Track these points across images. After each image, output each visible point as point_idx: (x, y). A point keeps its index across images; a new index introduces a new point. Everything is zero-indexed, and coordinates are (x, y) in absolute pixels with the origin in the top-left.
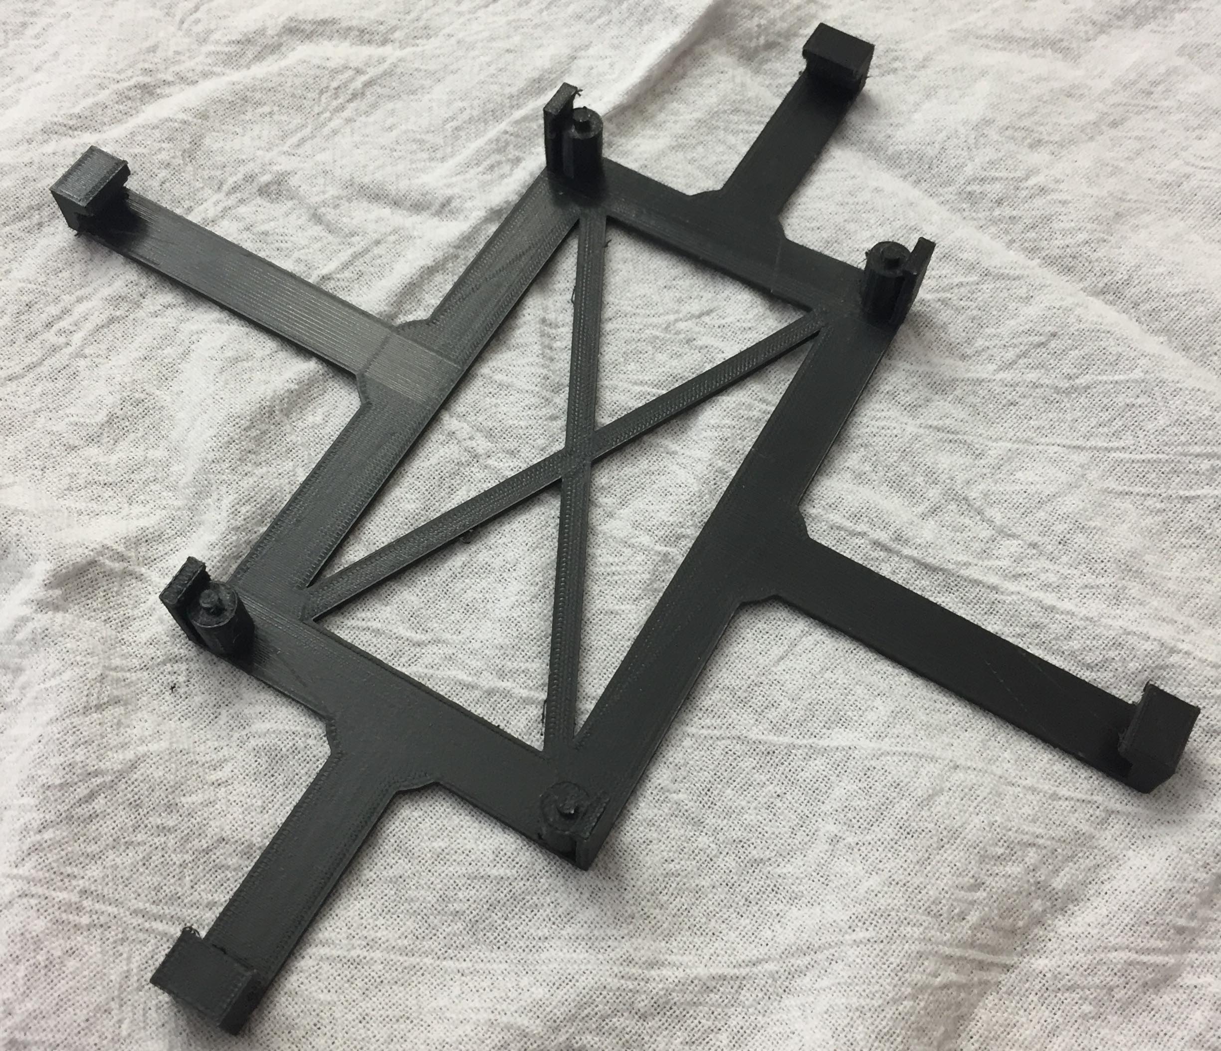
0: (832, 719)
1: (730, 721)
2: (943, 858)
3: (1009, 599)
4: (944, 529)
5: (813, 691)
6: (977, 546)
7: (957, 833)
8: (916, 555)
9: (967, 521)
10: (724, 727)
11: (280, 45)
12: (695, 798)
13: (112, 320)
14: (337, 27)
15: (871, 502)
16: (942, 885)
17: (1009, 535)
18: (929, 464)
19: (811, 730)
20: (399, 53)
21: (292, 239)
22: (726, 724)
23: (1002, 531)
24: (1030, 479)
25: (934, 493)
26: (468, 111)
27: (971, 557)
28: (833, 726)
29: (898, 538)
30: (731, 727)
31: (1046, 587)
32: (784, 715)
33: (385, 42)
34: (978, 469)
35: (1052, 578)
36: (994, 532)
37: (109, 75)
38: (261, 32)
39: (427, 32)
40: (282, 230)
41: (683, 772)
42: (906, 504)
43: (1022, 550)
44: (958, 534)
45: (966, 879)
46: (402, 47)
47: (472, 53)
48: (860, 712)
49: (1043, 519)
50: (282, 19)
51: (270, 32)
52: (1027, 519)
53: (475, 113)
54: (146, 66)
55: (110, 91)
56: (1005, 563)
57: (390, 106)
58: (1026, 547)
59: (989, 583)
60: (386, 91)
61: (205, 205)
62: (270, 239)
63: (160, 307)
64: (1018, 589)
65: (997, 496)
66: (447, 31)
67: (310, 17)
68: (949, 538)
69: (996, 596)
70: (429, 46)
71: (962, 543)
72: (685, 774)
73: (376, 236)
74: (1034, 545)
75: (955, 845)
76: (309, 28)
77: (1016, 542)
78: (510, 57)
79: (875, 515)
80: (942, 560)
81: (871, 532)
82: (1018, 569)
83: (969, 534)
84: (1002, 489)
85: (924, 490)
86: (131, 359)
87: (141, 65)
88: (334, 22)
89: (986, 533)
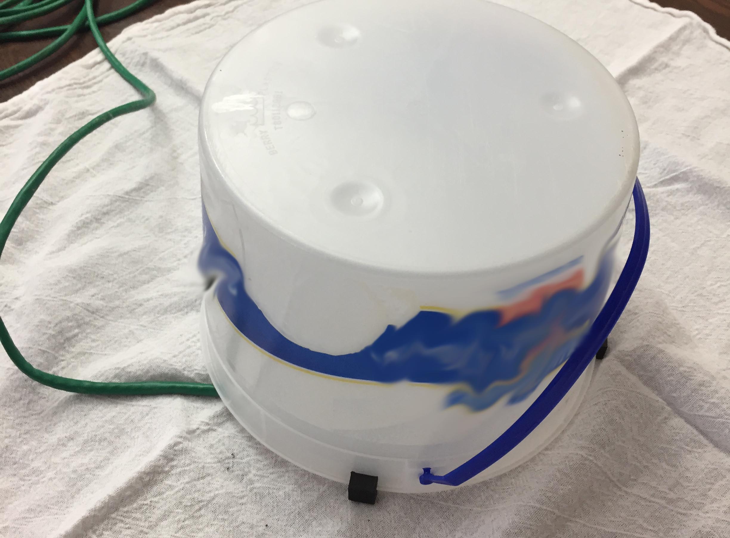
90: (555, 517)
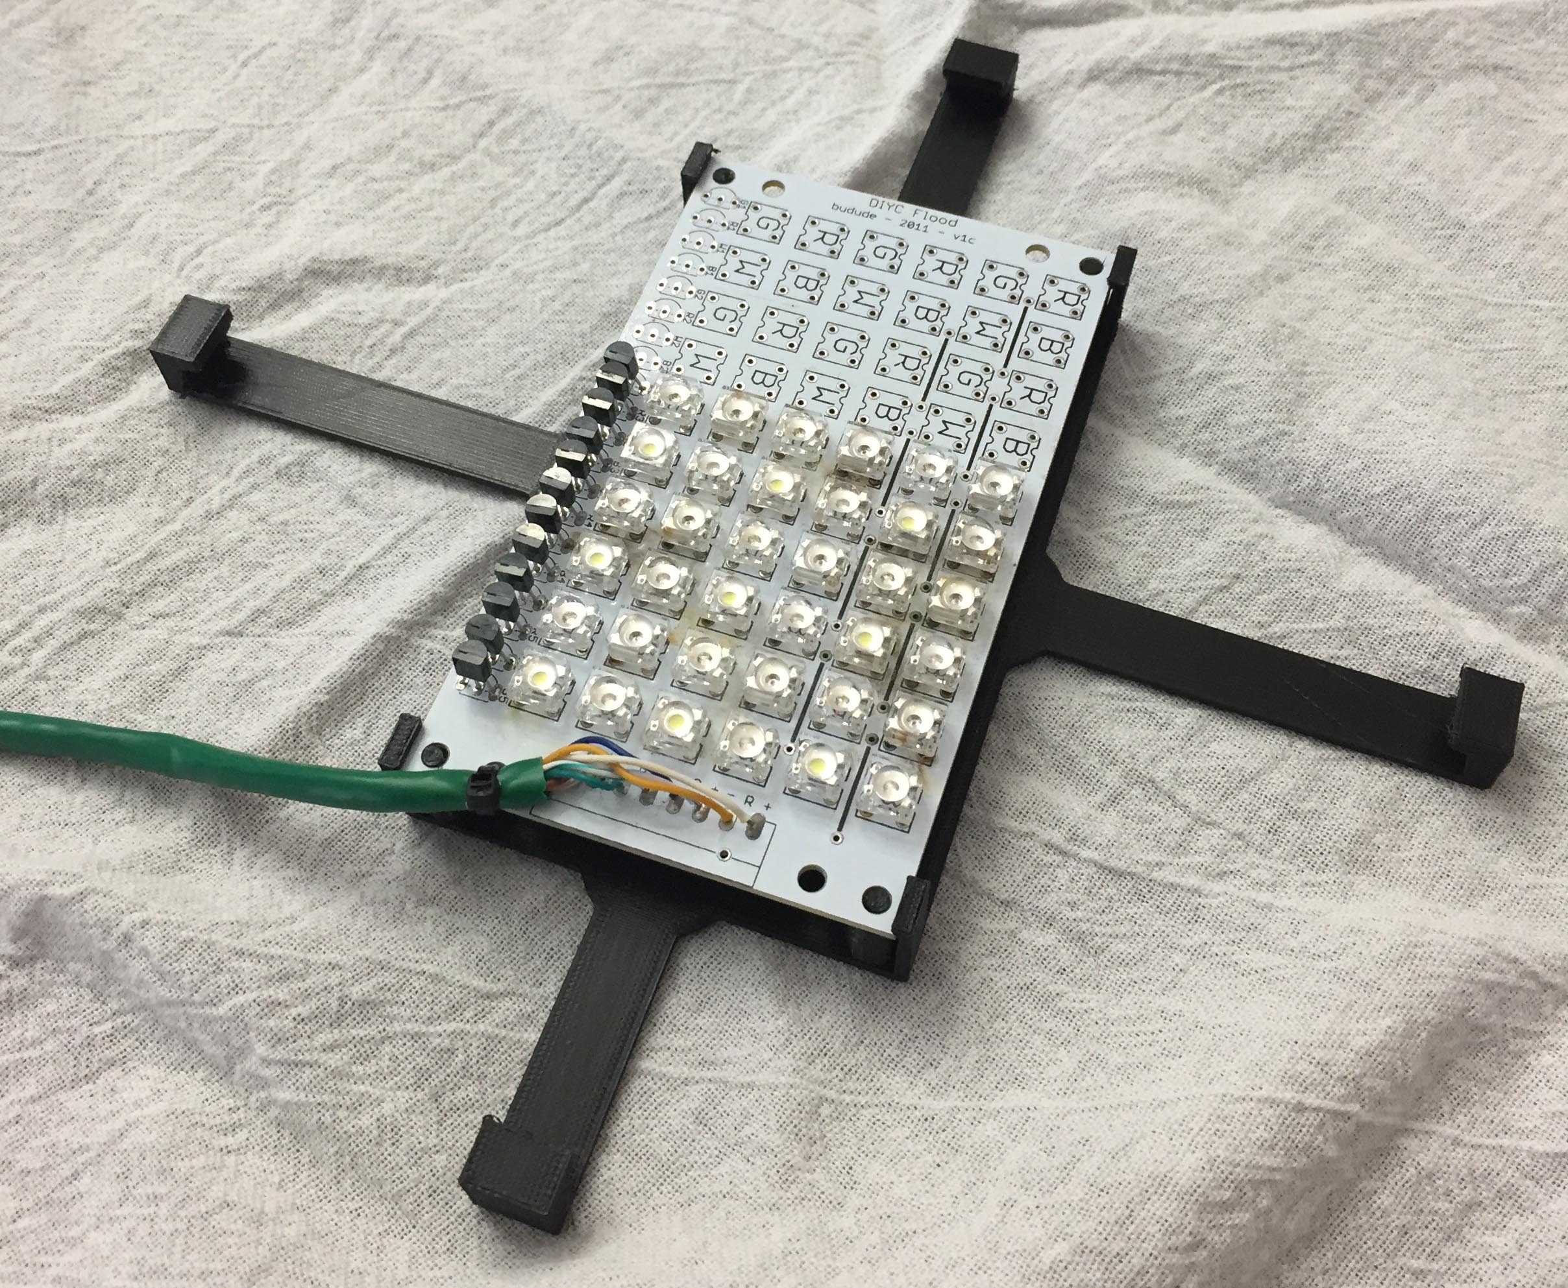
0: (1006, 1079)
1: (878, 1085)
2: (1150, 1214)
3: (1215, 902)
4: (1129, 820)
5: (981, 1046)
6: (1170, 839)
7: (1167, 1180)
8: (1097, 858)
9: (1156, 809)
10: (871, 1092)
11: (301, 291)
12: (834, 1178)
13: (84, 635)
14: (369, 266)
15: (1038, 794)
16: (1150, 1248)
17: (1209, 824)
18: (1103, 741)
19: (980, 1092)
20: (444, 293)
21: (318, 527)
22: (874, 1089)
23: (1199, 818)
24: (1228, 752)
25: (1112, 777)
26: (532, 356)
27: (1164, 855)
28: (1008, 1087)
29: (1073, 838)
30: (879, 1093)
31: (1258, 884)
32: (946, 1076)
33: (427, 279)
34: (1165, 743)
35: (1265, 875)
36: (1189, 820)
37: (91, 343)
38: (279, 276)
39: (478, 264)
40: (305, 518)
41: (818, 1148)
42: (1080, 793)
43: (1225, 842)
44: (1146, 826)
45: (1181, 1238)
46: (447, 284)
47: (531, 286)
48: (1040, 1069)
49: (1247, 802)
50: (303, 261)
51: (289, 276)
52: (1228, 803)
53: (540, 358)
54: (136, 327)
55: (95, 362)
56: (1207, 859)
57: (436, 356)
58: (1229, 837)
59: (1189, 886)
60: (429, 340)
61: (209, 493)
62: (290, 529)
63: (148, 618)
64: (1225, 889)
65: (1190, 775)
66: (500, 260)
67: (336, 257)
68: (1136, 832)
69: (1199, 900)
70: (479, 280)
71: (1151, 837)
72: (821, 1150)
73: (423, 513)
74: (1239, 836)
75: (1166, 1195)
76: (335, 269)
77: (1217, 832)
78: (576, 289)
79: (1044, 810)
80: (1129, 861)
81: (1039, 831)
82: (1222, 865)
83: (1160, 824)
84: (1194, 766)
85: (1100, 774)
86: (109, 680)
87: (131, 326)
88: (366, 260)
89: (1180, 822)
90: (1350, 1127)
